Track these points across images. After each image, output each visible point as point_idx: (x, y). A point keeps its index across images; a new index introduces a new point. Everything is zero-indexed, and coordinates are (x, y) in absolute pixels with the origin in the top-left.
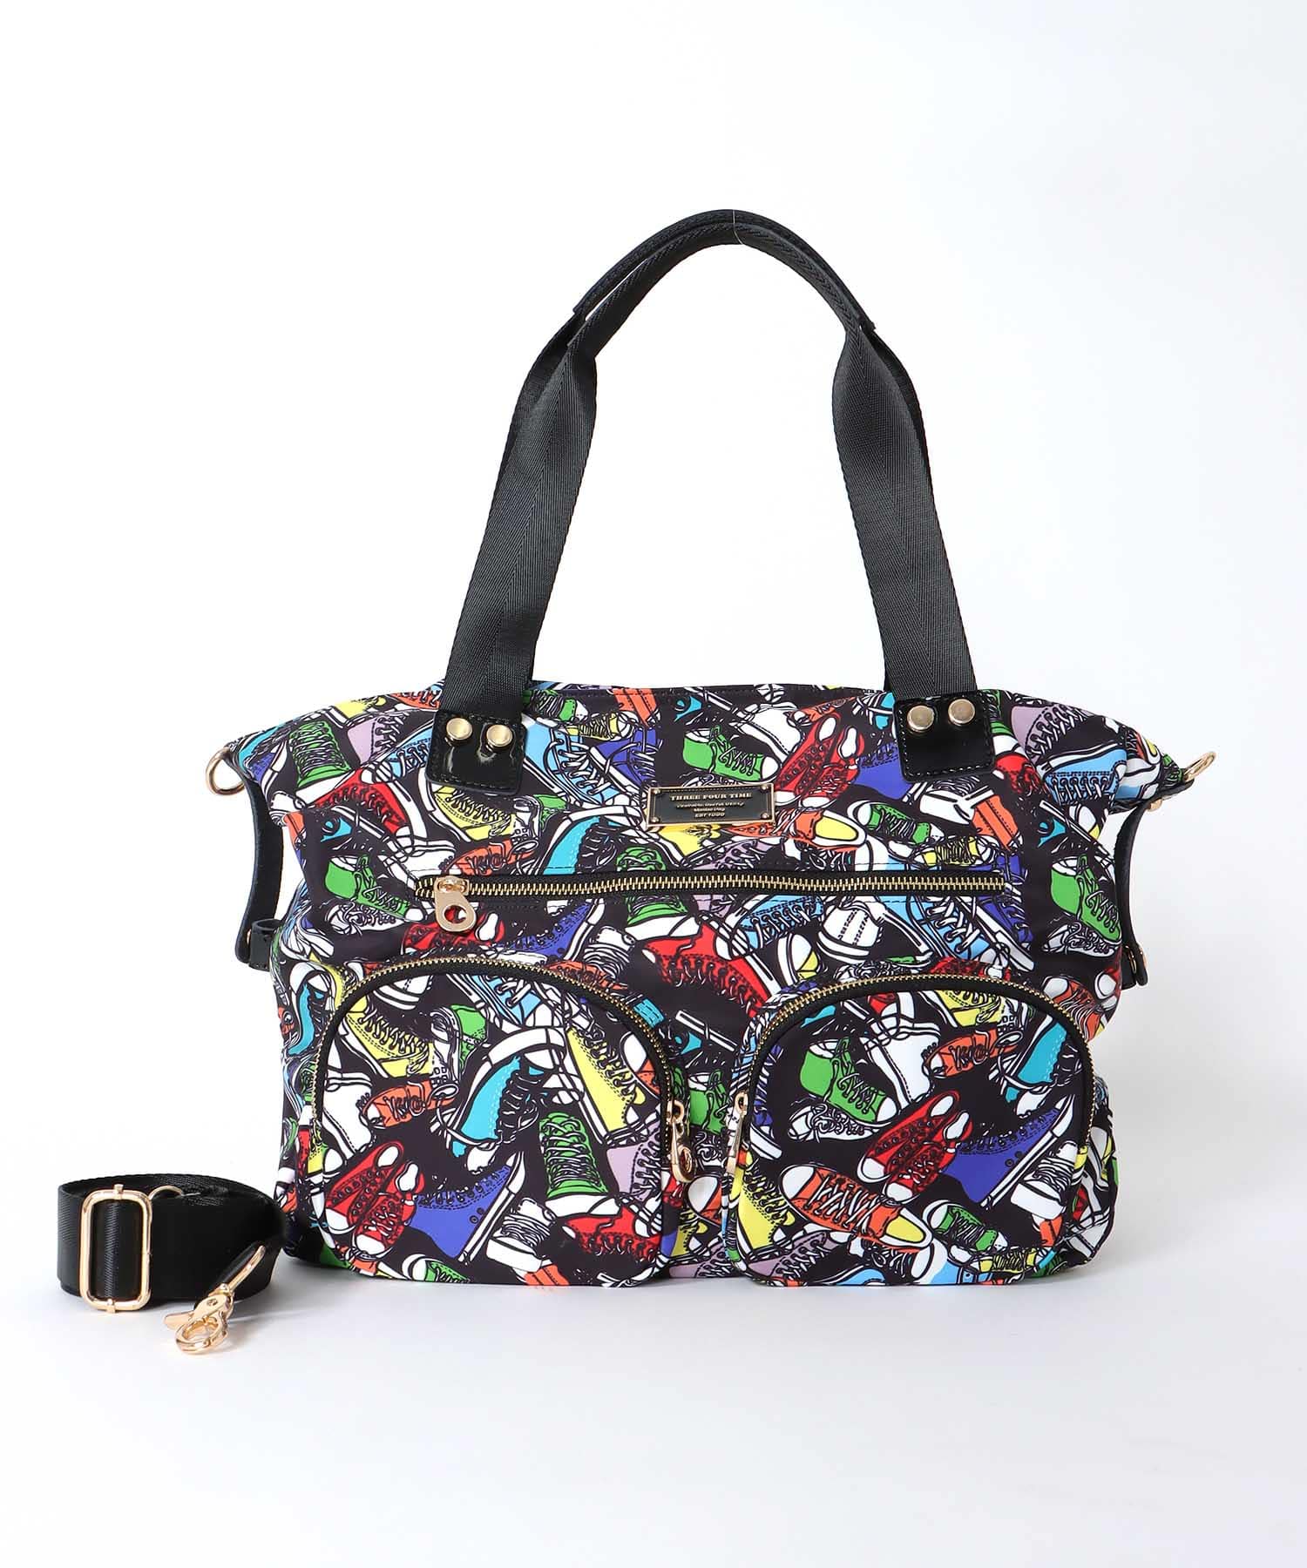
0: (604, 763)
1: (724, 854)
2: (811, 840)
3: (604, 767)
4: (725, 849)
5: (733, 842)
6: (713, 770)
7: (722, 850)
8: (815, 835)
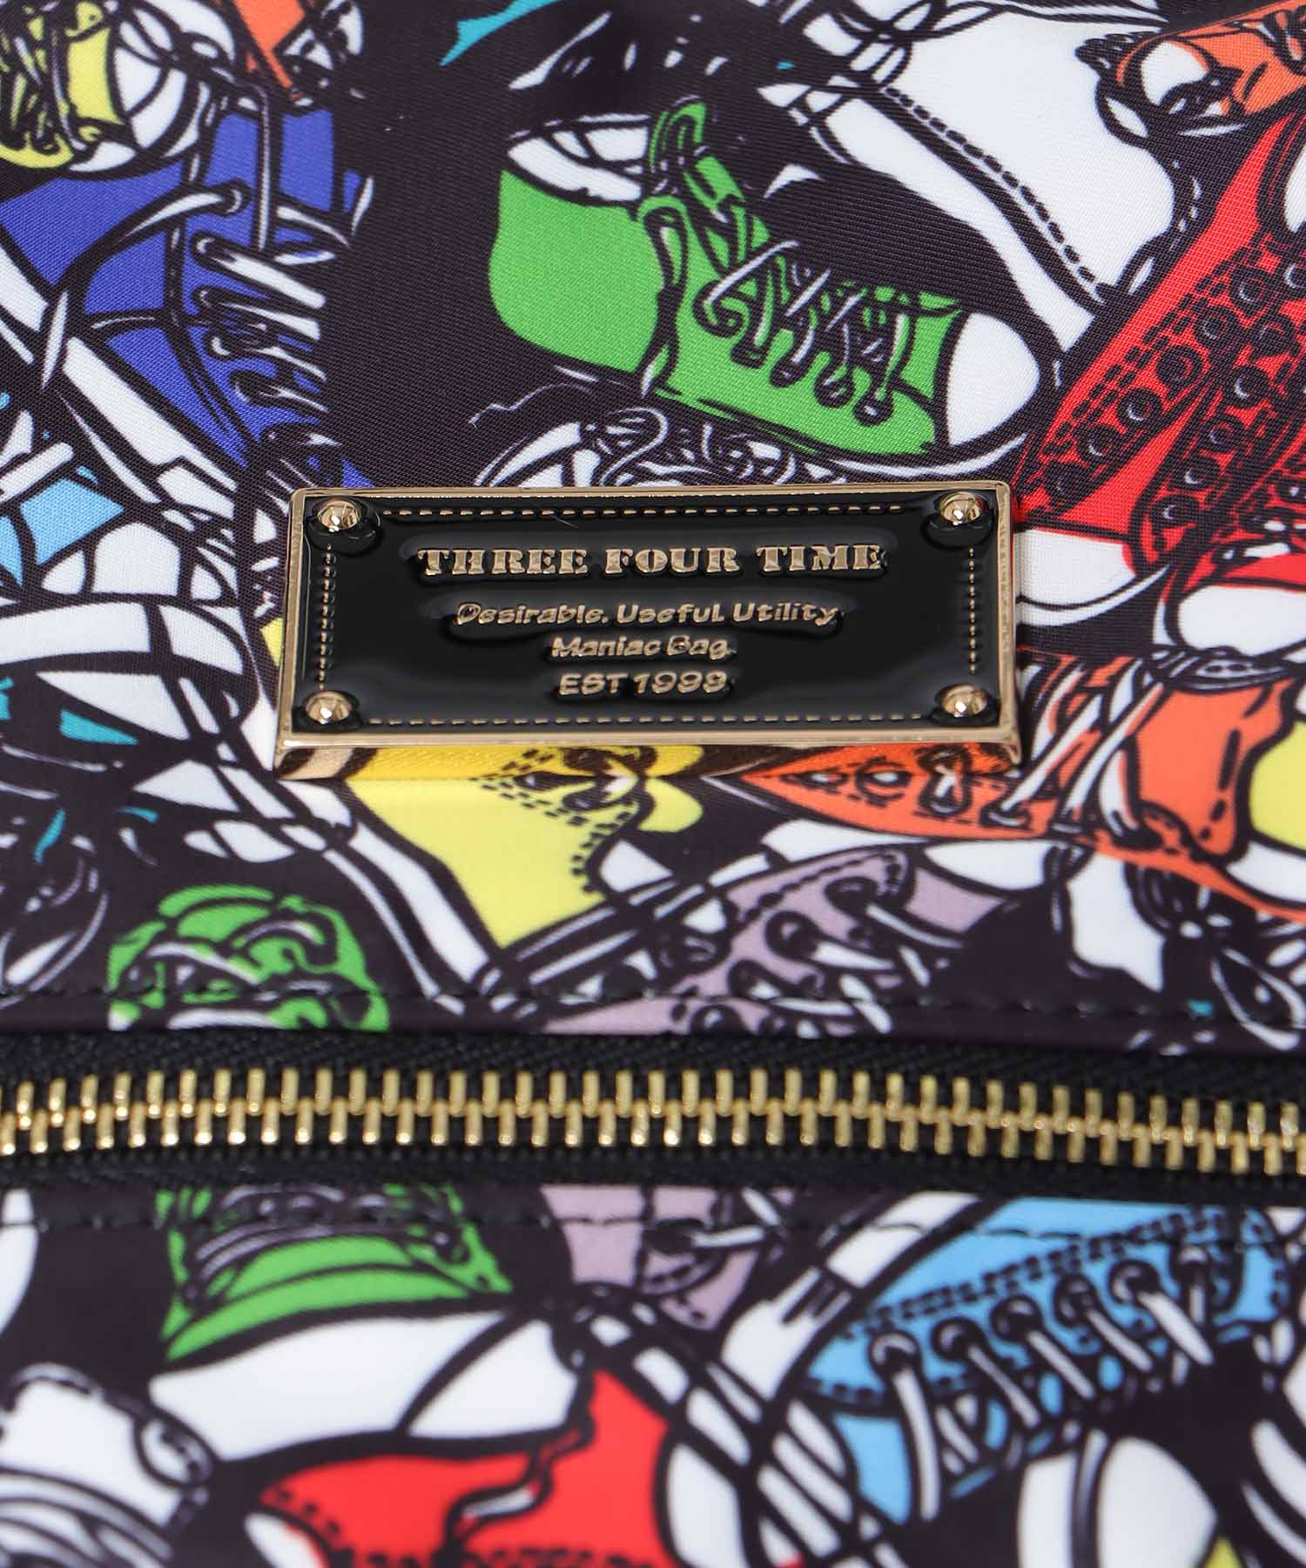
0: (33, 320)
1: (723, 940)
2: (1220, 863)
3: (36, 340)
4: (729, 909)
5: (778, 863)
6: (659, 381)
7: (708, 918)
8: (1247, 835)
